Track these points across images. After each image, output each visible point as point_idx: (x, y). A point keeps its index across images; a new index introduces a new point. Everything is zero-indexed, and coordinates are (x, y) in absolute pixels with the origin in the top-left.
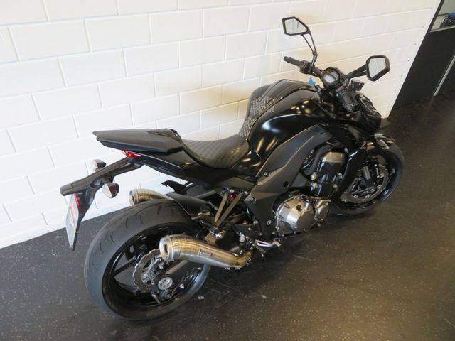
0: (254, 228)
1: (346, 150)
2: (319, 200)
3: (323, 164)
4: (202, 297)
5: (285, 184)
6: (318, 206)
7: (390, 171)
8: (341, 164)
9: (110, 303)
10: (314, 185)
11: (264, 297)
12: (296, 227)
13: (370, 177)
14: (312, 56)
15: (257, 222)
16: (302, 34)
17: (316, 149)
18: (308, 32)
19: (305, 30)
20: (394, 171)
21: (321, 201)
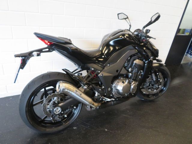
0: (102, 90)
1: (144, 60)
2: (132, 81)
3: (134, 64)
4: (76, 128)
5: (117, 71)
6: (132, 84)
7: (164, 79)
8: (142, 66)
9: (29, 118)
10: (130, 74)
11: (106, 130)
12: (122, 91)
13: (155, 79)
14: (129, 26)
15: (104, 87)
16: (125, 19)
17: (131, 57)
18: (127, 18)
19: (126, 17)
20: (166, 79)
21: (134, 82)
